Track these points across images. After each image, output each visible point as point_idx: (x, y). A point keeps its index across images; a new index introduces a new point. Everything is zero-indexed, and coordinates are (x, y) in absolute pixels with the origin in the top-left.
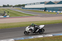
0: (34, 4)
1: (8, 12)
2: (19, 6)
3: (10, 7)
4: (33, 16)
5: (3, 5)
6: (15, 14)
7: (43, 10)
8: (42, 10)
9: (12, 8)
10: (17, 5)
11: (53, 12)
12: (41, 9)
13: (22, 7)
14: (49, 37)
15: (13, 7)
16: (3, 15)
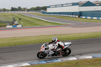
0: (62, 5)
1: (20, 19)
2: (38, 9)
3: (23, 11)
4: (60, 25)
5: (12, 8)
6: (31, 23)
7: (77, 16)
8: (74, 16)
9: (26, 12)
10: (34, 8)
11: (92, 19)
12: (73, 13)
13: (42, 11)
14: (86, 60)
15: (28, 10)
16: (12, 24)
